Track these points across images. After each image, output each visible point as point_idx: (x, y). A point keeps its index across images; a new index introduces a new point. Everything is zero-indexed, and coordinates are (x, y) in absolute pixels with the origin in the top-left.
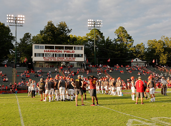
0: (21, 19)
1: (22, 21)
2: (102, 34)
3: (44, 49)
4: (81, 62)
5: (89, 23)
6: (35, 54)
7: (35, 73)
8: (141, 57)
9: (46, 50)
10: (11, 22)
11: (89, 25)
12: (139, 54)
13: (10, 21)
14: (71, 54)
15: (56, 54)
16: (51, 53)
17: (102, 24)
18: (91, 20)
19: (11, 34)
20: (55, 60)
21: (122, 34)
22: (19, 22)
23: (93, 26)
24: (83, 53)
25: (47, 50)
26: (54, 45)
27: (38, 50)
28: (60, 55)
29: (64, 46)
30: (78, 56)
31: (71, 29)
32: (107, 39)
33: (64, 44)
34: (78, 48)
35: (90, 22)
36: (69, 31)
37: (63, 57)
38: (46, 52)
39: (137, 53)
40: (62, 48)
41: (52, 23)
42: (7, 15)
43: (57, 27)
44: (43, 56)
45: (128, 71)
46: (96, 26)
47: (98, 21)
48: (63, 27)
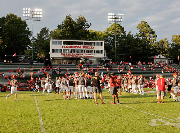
0: (38, 13)
1: (40, 14)
2: (123, 28)
3: (62, 45)
4: (101, 58)
5: (109, 17)
6: (53, 50)
7: (53, 69)
8: (165, 54)
9: (64, 46)
10: (27, 17)
11: (109, 20)
12: (163, 50)
13: (26, 15)
14: (90, 50)
15: (74, 50)
16: (70, 48)
17: (123, 18)
18: (111, 14)
19: (28, 28)
20: (74, 56)
21: (145, 29)
22: (36, 16)
23: (114, 20)
24: (103, 49)
25: (66, 45)
26: (73, 41)
27: (56, 45)
28: (78, 51)
29: (83, 41)
30: (98, 52)
31: (91, 24)
32: (129, 34)
33: (83, 40)
34: (98, 44)
35: (110, 15)
36: (89, 26)
37: (82, 53)
38: (64, 48)
39: (161, 49)
40: (81, 43)
41: (71, 17)
42: (24, 9)
43: (76, 21)
44: (61, 52)
45: (150, 68)
46: (116, 20)
47: (119, 14)
48: (82, 21)
